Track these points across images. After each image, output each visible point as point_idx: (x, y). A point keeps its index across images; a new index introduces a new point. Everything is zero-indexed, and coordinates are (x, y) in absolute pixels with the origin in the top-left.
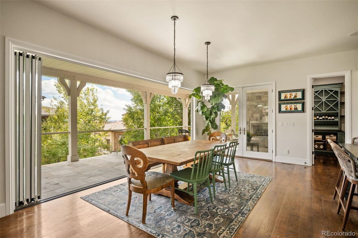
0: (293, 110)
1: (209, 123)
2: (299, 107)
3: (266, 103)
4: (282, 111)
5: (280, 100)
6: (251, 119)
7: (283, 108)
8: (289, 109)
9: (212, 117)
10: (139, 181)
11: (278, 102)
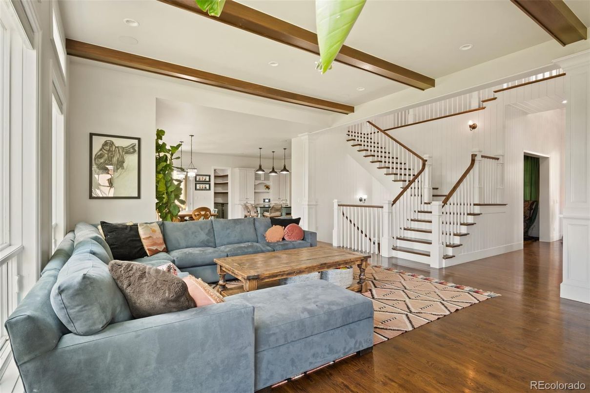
0: (204, 188)
2: (207, 186)
4: (198, 189)
5: (196, 181)
8: (202, 187)
11: (194, 182)
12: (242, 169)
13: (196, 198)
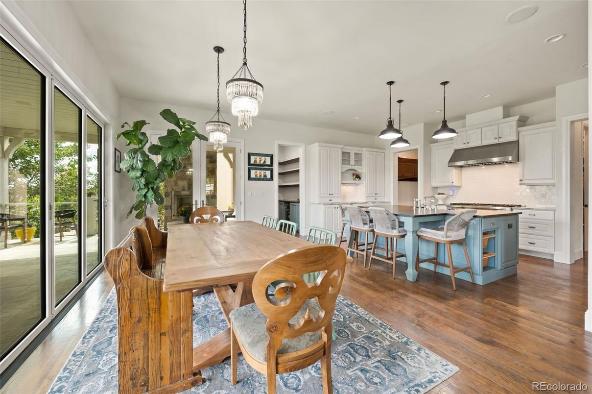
0: (263, 177)
4: (252, 178)
5: (249, 164)
6: (174, 188)
7: (253, 174)
8: (259, 176)
11: (247, 167)
12: (324, 144)
13: (249, 194)
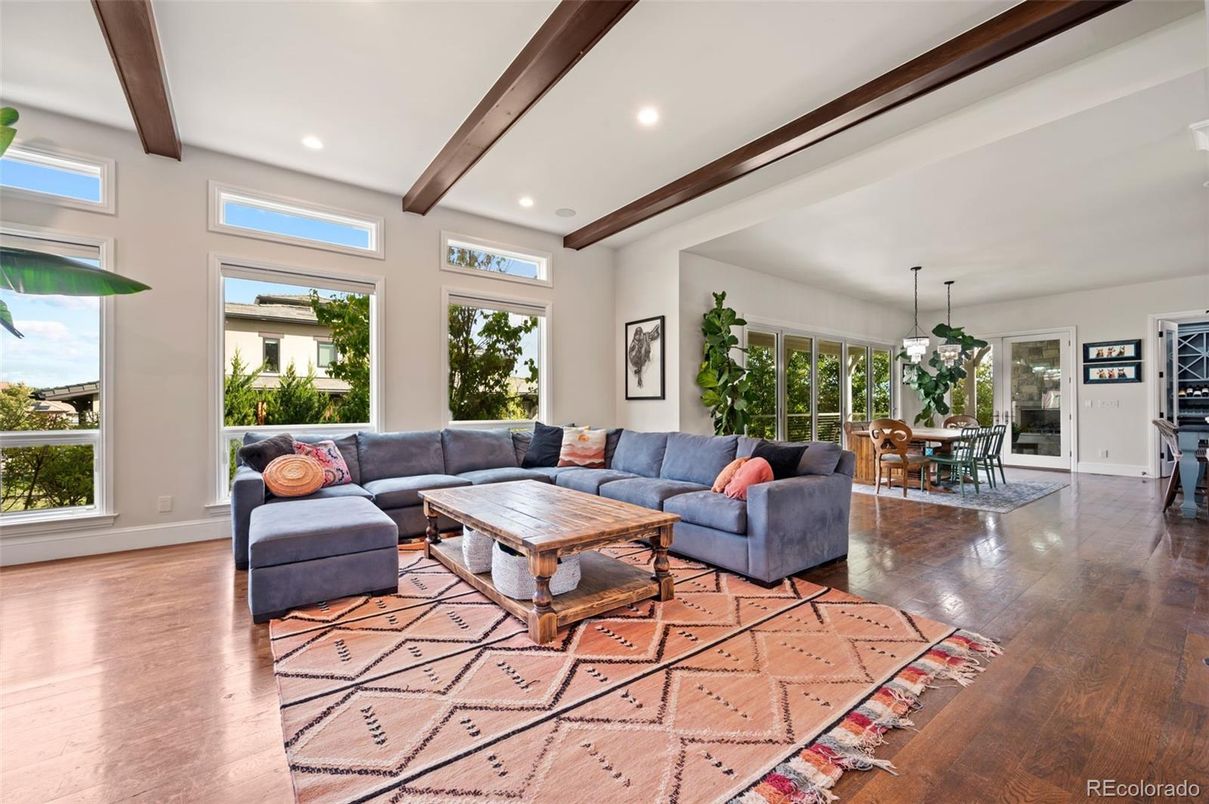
0: (1116, 377)
1: (932, 404)
3: (1054, 362)
5: (1086, 358)
7: (1094, 374)
8: (1107, 376)
9: (938, 392)
10: (899, 456)
11: (1081, 364)
13: (1087, 403)
